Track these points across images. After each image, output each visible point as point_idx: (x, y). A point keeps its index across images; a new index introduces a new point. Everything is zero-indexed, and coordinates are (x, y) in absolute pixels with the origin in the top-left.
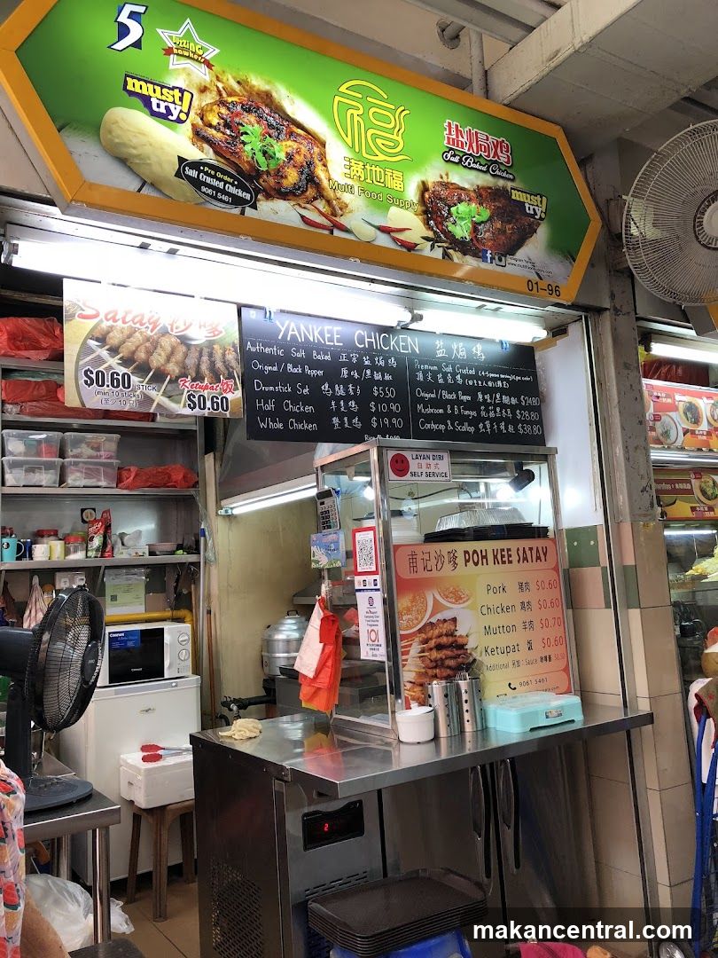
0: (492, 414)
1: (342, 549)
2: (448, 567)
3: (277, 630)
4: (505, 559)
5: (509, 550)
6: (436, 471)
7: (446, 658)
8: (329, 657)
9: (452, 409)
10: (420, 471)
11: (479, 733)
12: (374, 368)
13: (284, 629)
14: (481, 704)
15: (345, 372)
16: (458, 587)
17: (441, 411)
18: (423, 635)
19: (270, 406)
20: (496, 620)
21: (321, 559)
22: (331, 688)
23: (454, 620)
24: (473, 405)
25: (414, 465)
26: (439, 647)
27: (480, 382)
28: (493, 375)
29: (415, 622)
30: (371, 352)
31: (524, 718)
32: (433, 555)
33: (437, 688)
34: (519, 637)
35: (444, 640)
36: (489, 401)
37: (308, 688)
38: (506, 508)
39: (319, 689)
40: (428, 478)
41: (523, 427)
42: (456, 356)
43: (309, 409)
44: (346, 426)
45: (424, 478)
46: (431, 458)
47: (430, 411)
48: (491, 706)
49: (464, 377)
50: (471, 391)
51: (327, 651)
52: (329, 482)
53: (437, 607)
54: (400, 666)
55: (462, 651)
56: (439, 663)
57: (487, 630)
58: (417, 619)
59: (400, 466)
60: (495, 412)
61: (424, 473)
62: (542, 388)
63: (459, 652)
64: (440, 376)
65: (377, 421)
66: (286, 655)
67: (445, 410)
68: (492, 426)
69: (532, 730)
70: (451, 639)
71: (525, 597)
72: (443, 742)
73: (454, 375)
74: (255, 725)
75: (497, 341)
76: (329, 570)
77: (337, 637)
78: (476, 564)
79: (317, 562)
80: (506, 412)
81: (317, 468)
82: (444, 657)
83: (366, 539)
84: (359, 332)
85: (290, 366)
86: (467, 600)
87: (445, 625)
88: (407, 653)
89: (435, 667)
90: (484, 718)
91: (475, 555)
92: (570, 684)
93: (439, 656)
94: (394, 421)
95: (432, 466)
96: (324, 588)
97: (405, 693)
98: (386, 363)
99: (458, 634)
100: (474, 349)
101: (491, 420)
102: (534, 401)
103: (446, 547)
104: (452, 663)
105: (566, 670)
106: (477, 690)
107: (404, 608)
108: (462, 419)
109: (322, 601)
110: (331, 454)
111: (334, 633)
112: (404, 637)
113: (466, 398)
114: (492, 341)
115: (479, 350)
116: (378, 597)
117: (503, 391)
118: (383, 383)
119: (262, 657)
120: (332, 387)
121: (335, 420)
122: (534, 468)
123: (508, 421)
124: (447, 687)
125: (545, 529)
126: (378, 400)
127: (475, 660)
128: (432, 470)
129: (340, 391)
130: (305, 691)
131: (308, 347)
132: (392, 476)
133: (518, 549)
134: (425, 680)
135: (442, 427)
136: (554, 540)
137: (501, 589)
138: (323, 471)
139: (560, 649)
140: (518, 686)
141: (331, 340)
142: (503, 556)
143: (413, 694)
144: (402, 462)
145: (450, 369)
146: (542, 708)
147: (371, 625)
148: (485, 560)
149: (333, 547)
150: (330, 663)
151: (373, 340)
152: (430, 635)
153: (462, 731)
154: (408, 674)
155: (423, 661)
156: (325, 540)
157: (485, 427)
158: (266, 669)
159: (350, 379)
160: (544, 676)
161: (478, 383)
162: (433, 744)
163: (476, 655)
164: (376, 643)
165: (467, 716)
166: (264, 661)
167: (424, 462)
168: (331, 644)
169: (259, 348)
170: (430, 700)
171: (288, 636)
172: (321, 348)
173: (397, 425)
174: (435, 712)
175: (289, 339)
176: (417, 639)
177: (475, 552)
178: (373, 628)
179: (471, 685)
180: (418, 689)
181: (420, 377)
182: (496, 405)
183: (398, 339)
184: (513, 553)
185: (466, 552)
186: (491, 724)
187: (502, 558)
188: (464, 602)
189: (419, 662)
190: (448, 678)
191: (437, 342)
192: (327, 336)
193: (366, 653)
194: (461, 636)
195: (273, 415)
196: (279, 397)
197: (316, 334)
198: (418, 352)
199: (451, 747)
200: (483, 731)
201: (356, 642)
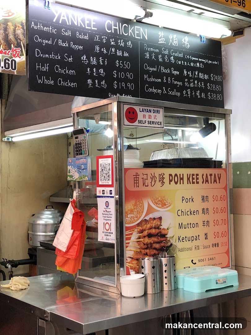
0: (192, 85)
1: (89, 168)
2: (158, 184)
3: (39, 218)
4: (195, 181)
5: (197, 175)
6: (155, 120)
7: (154, 243)
8: (76, 239)
9: (167, 79)
10: (144, 120)
11: (173, 292)
12: (117, 47)
13: (43, 217)
14: (175, 273)
15: (97, 48)
16: (164, 197)
17: (160, 80)
18: (140, 228)
19: (46, 68)
20: (186, 220)
21: (74, 175)
22: (77, 259)
23: (160, 218)
24: (180, 78)
25: (140, 116)
26: (150, 236)
27: (186, 63)
28: (194, 59)
29: (135, 219)
30: (115, 36)
31: (202, 283)
32: (149, 176)
33: (147, 262)
34: (200, 231)
35: (153, 231)
36: (191, 76)
37: (62, 258)
38: (197, 148)
39: (68, 259)
40: (150, 125)
41: (211, 95)
42: (171, 44)
43: (72, 72)
44: (97, 85)
45: (147, 124)
46: (152, 112)
47: (152, 79)
48: (181, 274)
49: (175, 58)
50: (180, 68)
51: (75, 235)
52: (82, 124)
53: (150, 210)
54: (125, 247)
55: (164, 239)
56: (149, 246)
57: (180, 226)
58: (137, 217)
59: (132, 116)
60: (194, 84)
61: (147, 122)
62: (224, 70)
63: (162, 239)
64: (160, 56)
65: (118, 84)
66: (44, 234)
67: (162, 80)
68: (191, 93)
69: (207, 291)
70: (157, 231)
71: (205, 205)
72: (150, 297)
73: (169, 56)
74: (25, 281)
75: (198, 36)
76: (79, 182)
77: (82, 226)
78: (176, 183)
79: (72, 176)
80: (201, 84)
81: (74, 114)
82: (152, 242)
83: (105, 163)
84: (108, 21)
85: (60, 41)
86: (169, 206)
87: (155, 222)
88: (129, 239)
89: (147, 249)
90: (176, 282)
91: (176, 177)
92: (229, 262)
93: (149, 241)
94: (129, 85)
95: (153, 117)
96: (75, 194)
97: (126, 265)
98: (125, 44)
99: (162, 227)
100: (183, 40)
101: (192, 89)
102: (219, 78)
103: (158, 171)
104: (157, 246)
105: (227, 252)
106: (173, 264)
107: (128, 210)
108: (173, 87)
109: (74, 202)
110: (84, 104)
111: (81, 223)
112: (128, 229)
113: (176, 73)
114: (195, 36)
115: (186, 41)
116: (112, 202)
117: (200, 70)
118: (122, 58)
119: (28, 234)
120: (88, 58)
121: (89, 81)
122: (216, 122)
123: (202, 90)
124: (154, 261)
125: (220, 163)
126: (119, 70)
127: (171, 244)
128: (152, 120)
129: (94, 61)
130: (59, 260)
131: (74, 29)
132: (126, 122)
133: (203, 175)
134: (140, 257)
135: (159, 91)
136: (225, 170)
137: (191, 200)
138: (78, 116)
139: (225, 239)
140: (197, 262)
141: (89, 25)
142: (193, 179)
143: (132, 265)
144: (133, 113)
145: (166, 52)
146: (213, 277)
147: (106, 220)
148: (182, 181)
149: (83, 167)
150: (77, 243)
151: (118, 28)
152: (144, 227)
153: (162, 290)
154: (129, 253)
155: (139, 245)
156: (78, 162)
157: (187, 93)
158: (31, 242)
159: (101, 54)
160: (214, 256)
161: (184, 63)
162: (143, 298)
163: (173, 241)
164: (109, 231)
165: (165, 281)
166: (29, 237)
167: (147, 114)
168: (78, 231)
169: (40, 27)
170: (143, 270)
171: (46, 222)
172: (83, 31)
173: (130, 88)
174: (145, 278)
175: (60, 22)
176: (136, 230)
177: (176, 175)
178: (107, 221)
179: (169, 261)
180: (135, 262)
181: (148, 56)
182: (195, 79)
183: (134, 29)
184: (200, 177)
185: (170, 175)
186: (180, 286)
187: (192, 180)
188: (167, 207)
189: (136, 244)
190: (154, 256)
191: (160, 33)
192: (87, 22)
193: (102, 237)
194: (164, 229)
195: (47, 75)
196: (52, 63)
197: (80, 21)
198: (147, 39)
199: (154, 300)
200: (175, 290)
201: (95, 230)
